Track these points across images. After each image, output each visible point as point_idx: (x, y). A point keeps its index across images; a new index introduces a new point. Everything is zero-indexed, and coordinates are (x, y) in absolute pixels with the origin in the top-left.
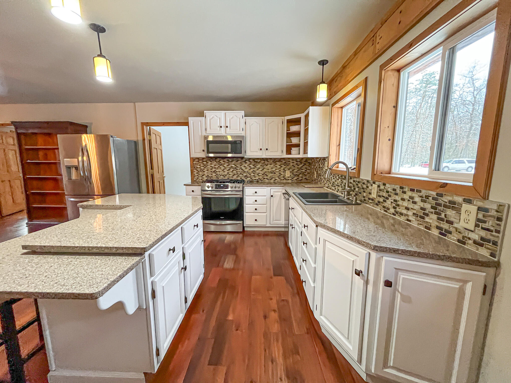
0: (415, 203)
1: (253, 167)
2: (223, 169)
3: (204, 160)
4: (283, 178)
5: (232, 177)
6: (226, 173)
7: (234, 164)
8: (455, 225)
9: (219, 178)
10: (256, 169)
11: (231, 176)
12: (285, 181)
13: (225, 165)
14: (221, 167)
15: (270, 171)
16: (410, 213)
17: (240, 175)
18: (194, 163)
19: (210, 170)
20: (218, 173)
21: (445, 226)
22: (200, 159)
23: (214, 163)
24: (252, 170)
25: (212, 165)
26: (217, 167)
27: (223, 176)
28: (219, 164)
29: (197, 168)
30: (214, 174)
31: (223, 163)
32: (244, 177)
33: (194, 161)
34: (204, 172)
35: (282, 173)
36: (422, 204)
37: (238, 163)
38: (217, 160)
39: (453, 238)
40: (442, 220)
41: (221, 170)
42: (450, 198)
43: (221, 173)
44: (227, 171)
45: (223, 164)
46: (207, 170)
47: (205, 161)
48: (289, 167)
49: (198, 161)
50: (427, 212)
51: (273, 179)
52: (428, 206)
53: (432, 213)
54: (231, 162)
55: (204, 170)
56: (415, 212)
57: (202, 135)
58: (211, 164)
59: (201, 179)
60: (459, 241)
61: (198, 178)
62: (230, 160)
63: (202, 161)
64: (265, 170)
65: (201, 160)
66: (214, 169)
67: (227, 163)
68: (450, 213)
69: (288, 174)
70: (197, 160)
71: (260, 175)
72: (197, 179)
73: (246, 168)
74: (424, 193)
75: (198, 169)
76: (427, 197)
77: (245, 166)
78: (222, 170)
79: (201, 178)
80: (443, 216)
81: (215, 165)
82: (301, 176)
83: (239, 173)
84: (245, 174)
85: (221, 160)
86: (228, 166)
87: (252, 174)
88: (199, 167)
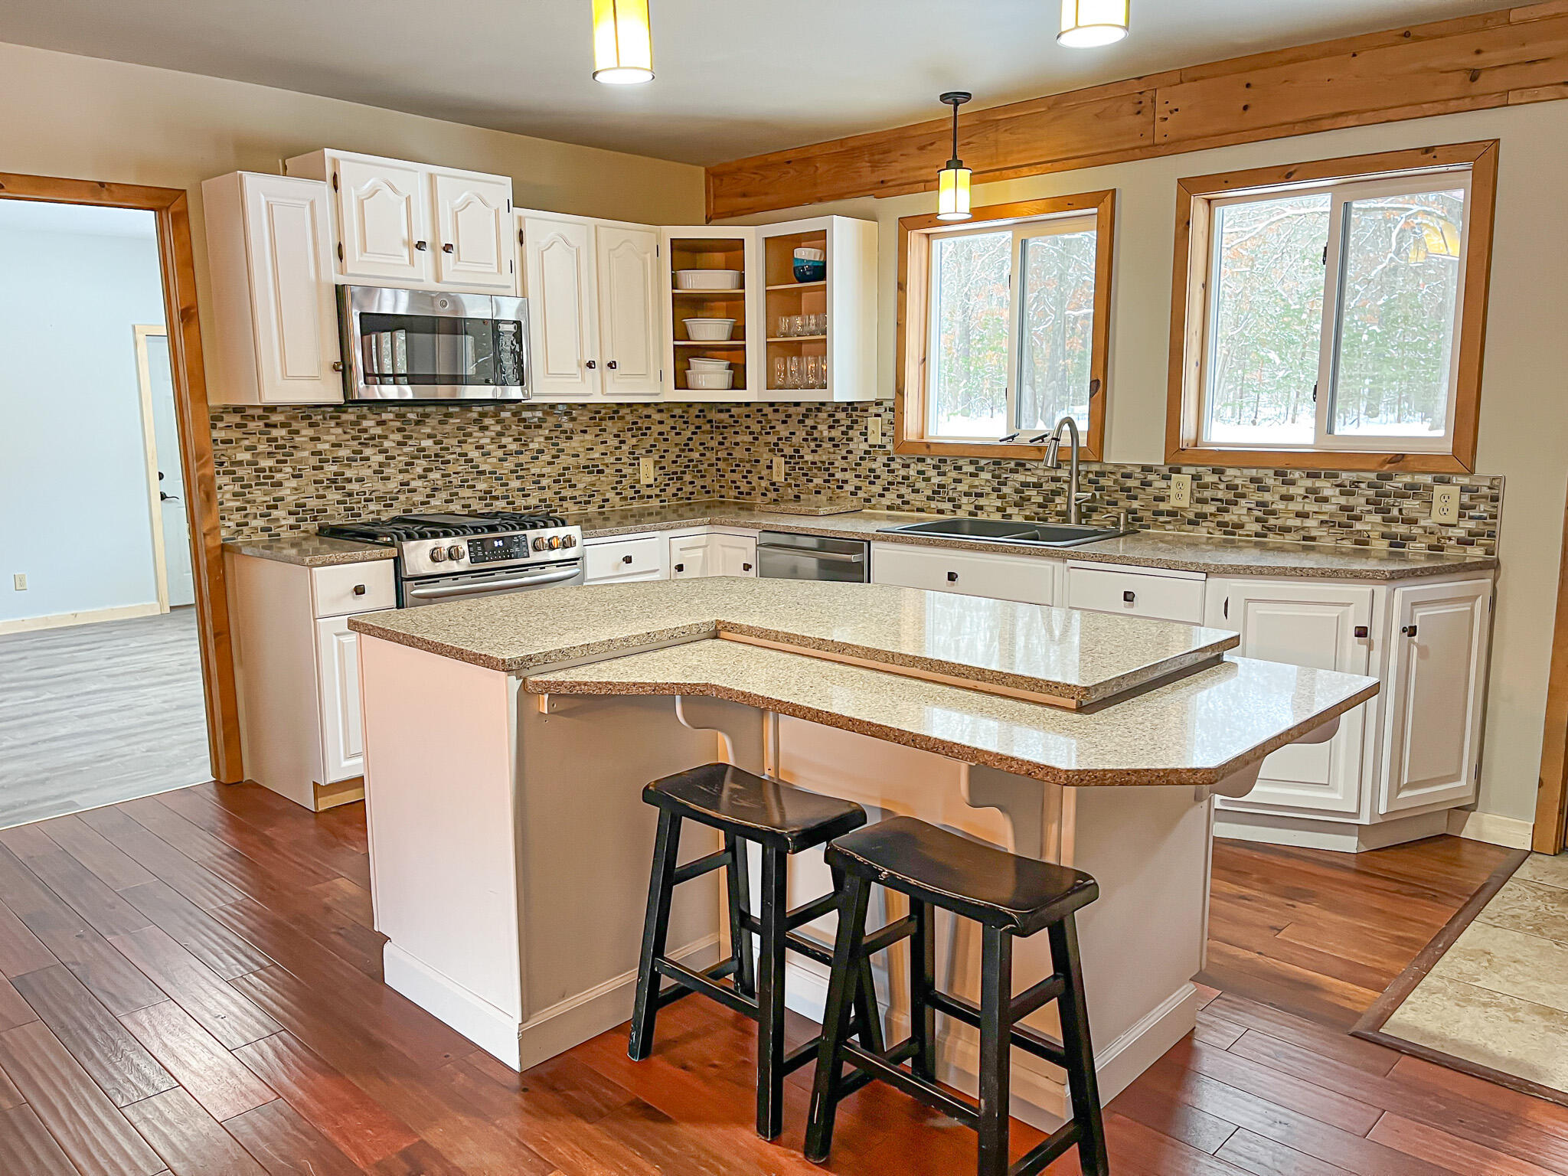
0: (1325, 500)
1: (514, 447)
2: (381, 465)
3: (275, 418)
4: (630, 493)
5: (423, 503)
6: (393, 485)
7: (429, 436)
8: (1422, 523)
9: (359, 515)
10: (524, 458)
11: (418, 498)
12: (636, 505)
13: (387, 444)
14: (368, 452)
15: (582, 461)
16: (1310, 523)
17: (466, 493)
18: (215, 434)
19: (308, 473)
20: (354, 487)
21: (1401, 529)
22: (249, 412)
23: (328, 433)
24: (509, 464)
25: (320, 447)
26: (344, 453)
27: (379, 499)
28: (354, 438)
29: (233, 464)
30: (333, 496)
31: (378, 431)
32: (480, 499)
33: (214, 427)
34: (280, 484)
35: (628, 470)
36: (1343, 500)
37: (448, 428)
38: (344, 417)
39: (1418, 548)
40: (1394, 520)
41: (370, 472)
42: (1408, 479)
43: (367, 486)
44: (401, 471)
45: (380, 437)
46: (294, 476)
47: (283, 425)
48: (649, 441)
49: (238, 426)
50: (1357, 512)
51: (598, 499)
52: (1359, 502)
53: (1369, 512)
54: (418, 423)
55: (278, 476)
56: (1325, 518)
57: (323, 277)
58: (312, 439)
59: (263, 530)
60: (1430, 548)
61: (247, 524)
62: (412, 416)
63: (261, 423)
64: (565, 460)
65: (260, 418)
66: (331, 469)
67: (400, 430)
68: (1411, 505)
69: (647, 471)
70: (236, 419)
71: (544, 482)
72: (238, 532)
73: (483, 455)
74: (1345, 477)
75: (240, 472)
76: (1355, 484)
77: (482, 441)
78: (375, 472)
79: (260, 523)
80: (1395, 512)
81: (333, 445)
82: (687, 478)
83: (456, 481)
84: (482, 486)
85: (364, 417)
86: (405, 444)
87: (515, 484)
88: (247, 456)
